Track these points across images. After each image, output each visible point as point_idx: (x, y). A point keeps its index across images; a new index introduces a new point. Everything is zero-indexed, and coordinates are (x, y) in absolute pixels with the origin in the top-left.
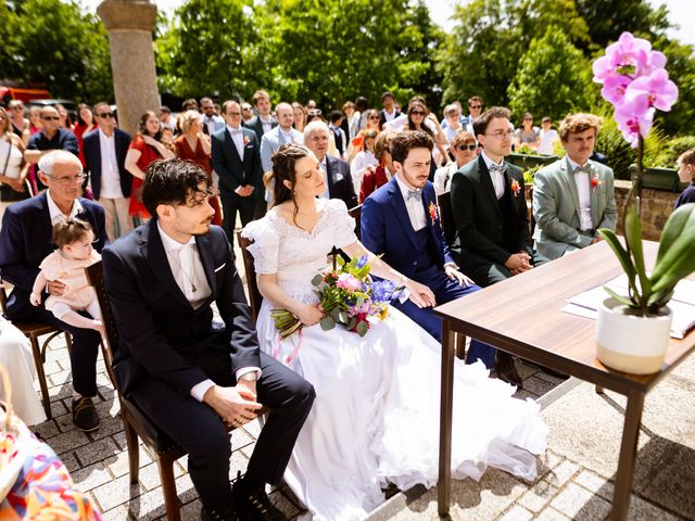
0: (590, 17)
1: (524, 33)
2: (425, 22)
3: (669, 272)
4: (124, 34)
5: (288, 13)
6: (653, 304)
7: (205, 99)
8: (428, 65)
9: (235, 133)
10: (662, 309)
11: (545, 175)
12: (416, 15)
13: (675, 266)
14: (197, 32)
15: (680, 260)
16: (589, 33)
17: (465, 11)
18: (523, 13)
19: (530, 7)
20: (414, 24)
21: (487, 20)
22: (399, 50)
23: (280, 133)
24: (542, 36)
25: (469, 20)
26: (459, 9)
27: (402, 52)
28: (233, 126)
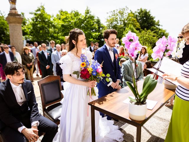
0: (140, 23)
1: (124, 26)
2: (99, 23)
3: (145, 93)
4: (13, 25)
5: (63, 20)
6: (142, 101)
7: (35, 42)
8: (100, 33)
9: (45, 52)
10: (145, 102)
11: (124, 64)
12: (97, 21)
13: (146, 91)
14: (37, 24)
15: (147, 89)
16: (140, 26)
17: (109, 20)
18: (124, 21)
19: (125, 20)
20: (97, 23)
21: (115, 23)
22: (93, 30)
23: (57, 52)
24: (128, 27)
25: (110, 23)
26: (108, 20)
27: (94, 30)
28: (44, 50)
